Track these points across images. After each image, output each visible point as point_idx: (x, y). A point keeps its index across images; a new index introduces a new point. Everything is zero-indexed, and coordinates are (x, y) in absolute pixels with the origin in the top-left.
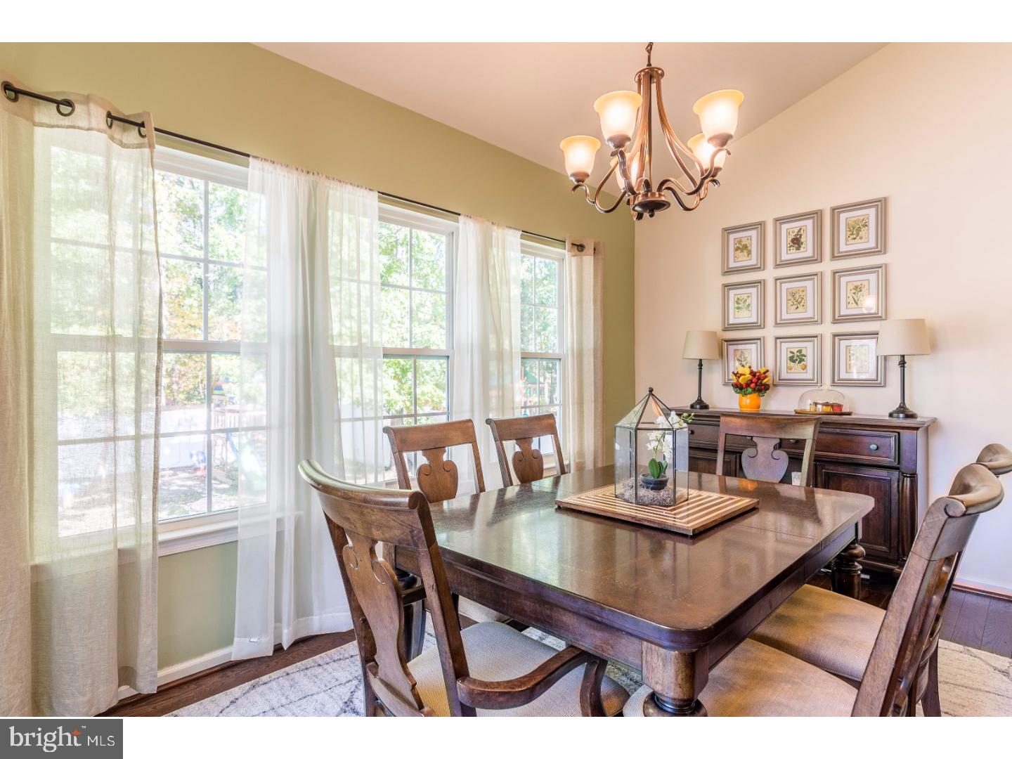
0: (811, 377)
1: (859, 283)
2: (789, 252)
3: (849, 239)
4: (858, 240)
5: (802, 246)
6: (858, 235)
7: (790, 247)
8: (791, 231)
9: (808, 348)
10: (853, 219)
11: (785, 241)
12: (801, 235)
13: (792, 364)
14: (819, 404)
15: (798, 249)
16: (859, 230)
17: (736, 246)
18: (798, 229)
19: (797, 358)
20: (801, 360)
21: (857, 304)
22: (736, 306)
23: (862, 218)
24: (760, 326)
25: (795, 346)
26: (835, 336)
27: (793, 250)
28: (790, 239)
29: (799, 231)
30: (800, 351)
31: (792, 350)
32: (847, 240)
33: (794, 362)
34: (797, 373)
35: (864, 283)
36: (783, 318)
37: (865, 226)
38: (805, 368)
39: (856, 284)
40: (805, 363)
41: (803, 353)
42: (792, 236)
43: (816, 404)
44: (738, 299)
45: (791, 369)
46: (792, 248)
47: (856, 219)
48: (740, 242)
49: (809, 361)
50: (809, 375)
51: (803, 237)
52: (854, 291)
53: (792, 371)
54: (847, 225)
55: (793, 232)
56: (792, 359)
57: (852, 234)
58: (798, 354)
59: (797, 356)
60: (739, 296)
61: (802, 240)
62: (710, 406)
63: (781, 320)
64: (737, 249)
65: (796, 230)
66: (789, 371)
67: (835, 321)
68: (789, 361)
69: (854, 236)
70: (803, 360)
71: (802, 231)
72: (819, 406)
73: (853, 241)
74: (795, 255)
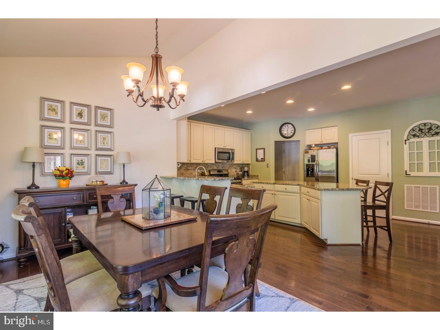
0: (87, 171)
1: (105, 137)
2: (77, 118)
3: (101, 120)
4: (104, 121)
5: (83, 117)
6: (104, 119)
7: (77, 116)
8: (78, 109)
9: (85, 159)
10: (103, 113)
11: (75, 114)
12: (82, 113)
13: (78, 166)
14: (98, 181)
15: (81, 118)
16: (105, 118)
17: (49, 108)
18: (81, 110)
19: (81, 163)
20: (82, 164)
21: (104, 144)
22: (49, 137)
23: (106, 114)
24: (63, 148)
25: (80, 158)
26: (96, 155)
27: (79, 118)
28: (77, 113)
29: (82, 110)
30: (82, 160)
31: (78, 160)
32: (100, 120)
33: (79, 165)
34: (81, 169)
35: (106, 137)
36: (74, 146)
37: (107, 117)
38: (84, 167)
39: (104, 137)
40: (84, 165)
41: (83, 161)
42: (78, 112)
43: (97, 181)
44: (50, 134)
45: (78, 168)
46: (78, 117)
47: (104, 113)
48: (51, 106)
49: (86, 164)
50: (86, 170)
51: (83, 113)
52: (103, 139)
53: (78, 169)
54: (101, 114)
55: (79, 110)
56: (78, 164)
57: (102, 118)
58: (81, 161)
59: (81, 162)
60: (50, 133)
61: (83, 115)
62: (40, 187)
63: (73, 147)
64: (49, 109)
65: (80, 110)
66: (77, 169)
67: (97, 150)
68: (77, 164)
69: (103, 119)
70: (83, 164)
71: (83, 111)
72: (98, 182)
73: (102, 121)
74: (78, 120)
